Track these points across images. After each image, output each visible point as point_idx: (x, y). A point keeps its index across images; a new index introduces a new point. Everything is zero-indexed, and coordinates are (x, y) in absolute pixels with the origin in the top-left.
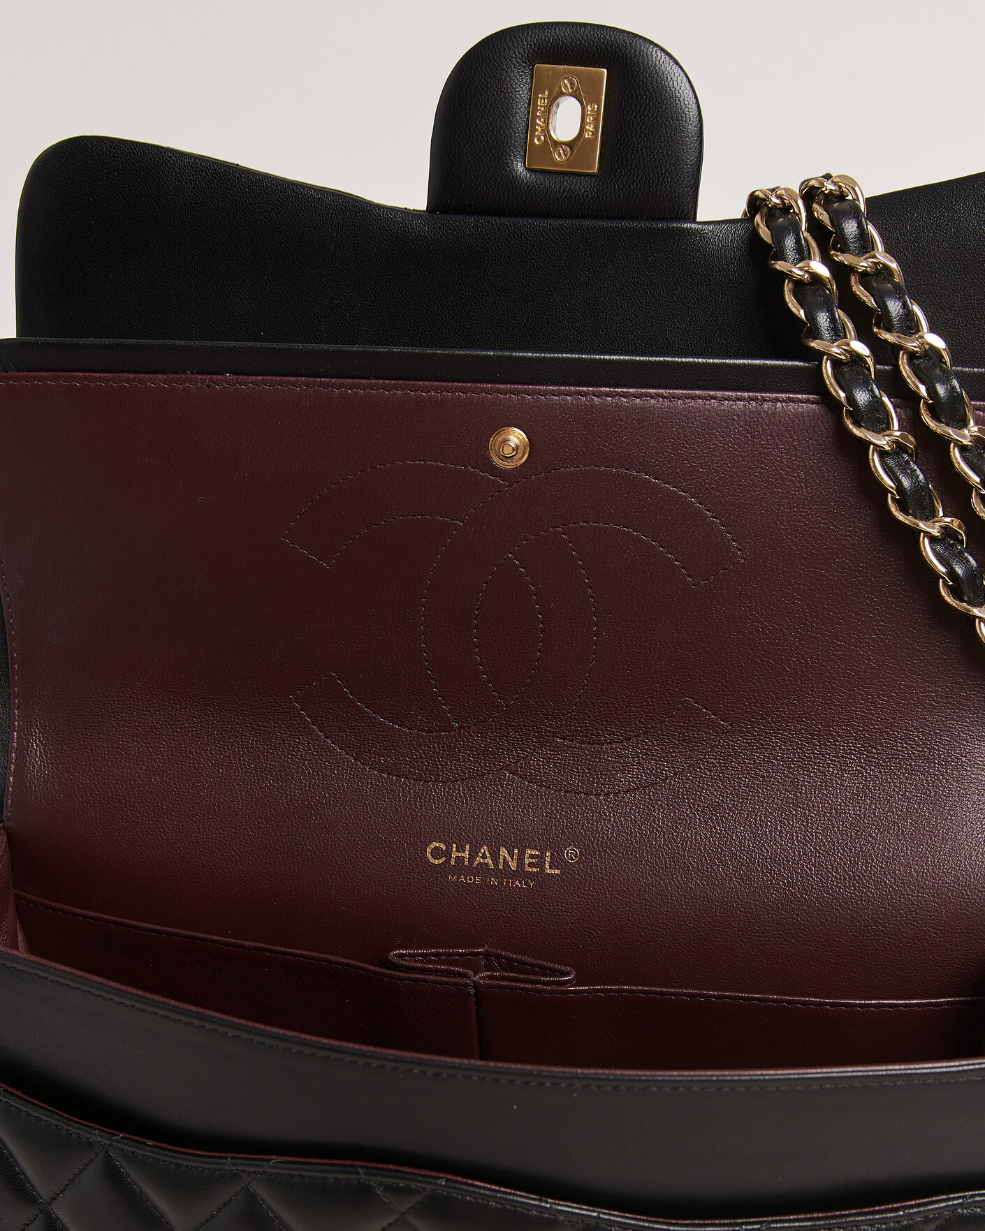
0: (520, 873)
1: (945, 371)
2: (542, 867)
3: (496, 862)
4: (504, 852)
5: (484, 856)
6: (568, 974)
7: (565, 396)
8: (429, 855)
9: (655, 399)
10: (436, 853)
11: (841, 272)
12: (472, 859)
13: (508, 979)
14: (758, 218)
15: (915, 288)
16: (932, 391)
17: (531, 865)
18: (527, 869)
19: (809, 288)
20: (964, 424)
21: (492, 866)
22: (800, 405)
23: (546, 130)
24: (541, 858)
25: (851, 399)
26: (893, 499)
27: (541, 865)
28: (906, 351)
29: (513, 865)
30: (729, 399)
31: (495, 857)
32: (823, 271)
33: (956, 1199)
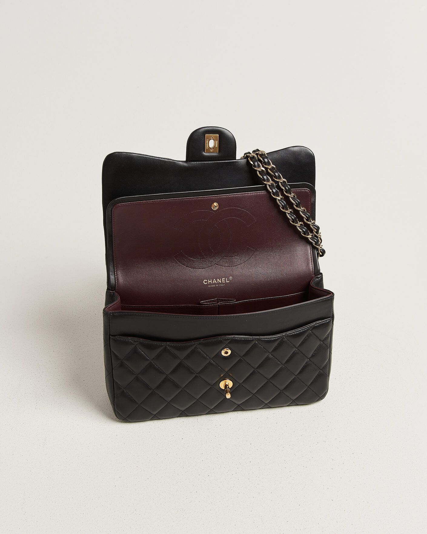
0: (222, 283)
1: (287, 185)
2: (226, 282)
3: (217, 282)
4: (218, 280)
5: (215, 281)
6: (234, 300)
7: (224, 196)
8: (204, 283)
9: (239, 195)
10: (205, 282)
11: (266, 169)
12: (212, 282)
13: (224, 303)
14: (249, 158)
15: (278, 170)
16: (285, 189)
17: (224, 281)
18: (223, 282)
19: (262, 172)
20: (291, 194)
21: (216, 283)
22: (263, 193)
23: (209, 146)
24: (225, 280)
25: (273, 191)
26: (281, 207)
27: (225, 281)
28: (280, 182)
29: (220, 282)
30: (251, 193)
31: (217, 281)
32: (264, 169)
33: (314, 323)
